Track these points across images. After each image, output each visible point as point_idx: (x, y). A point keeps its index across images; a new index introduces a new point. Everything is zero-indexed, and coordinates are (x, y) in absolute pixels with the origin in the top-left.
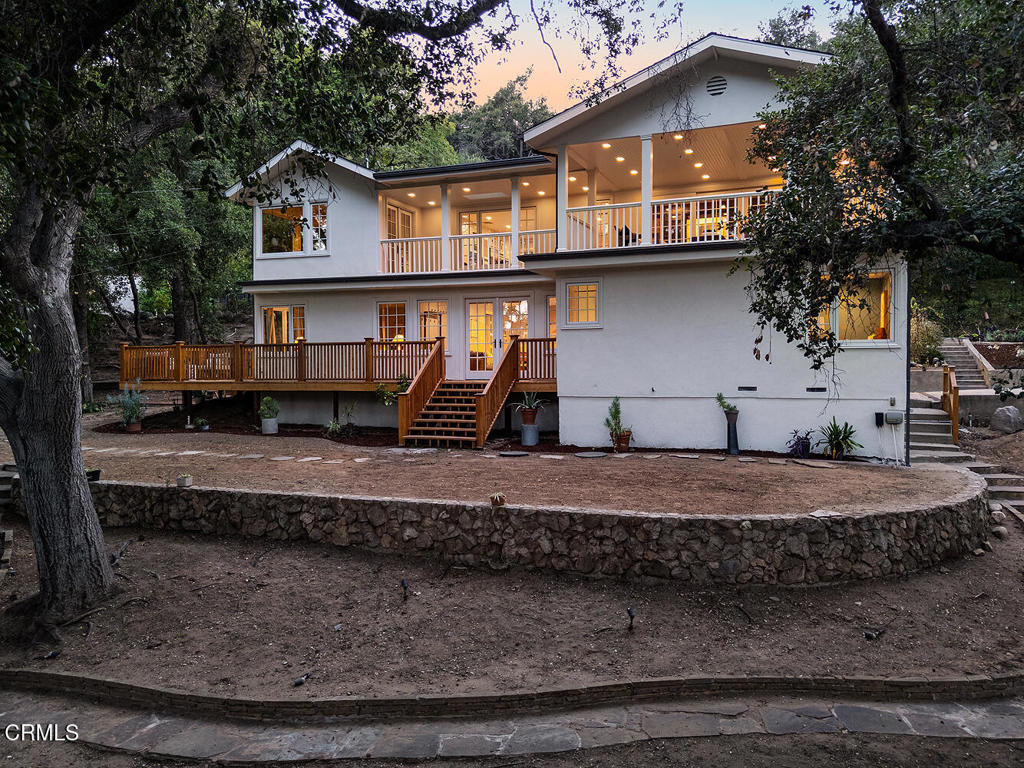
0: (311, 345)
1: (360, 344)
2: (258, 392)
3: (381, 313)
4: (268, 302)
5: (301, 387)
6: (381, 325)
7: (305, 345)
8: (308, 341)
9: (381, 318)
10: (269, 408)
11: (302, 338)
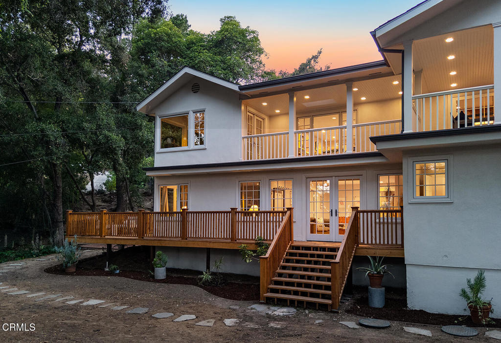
0: (191, 213)
1: (227, 212)
2: (154, 247)
3: (242, 190)
4: (164, 182)
5: (183, 244)
6: (242, 198)
7: (187, 213)
8: (190, 210)
9: (241, 192)
10: (160, 260)
11: (185, 207)
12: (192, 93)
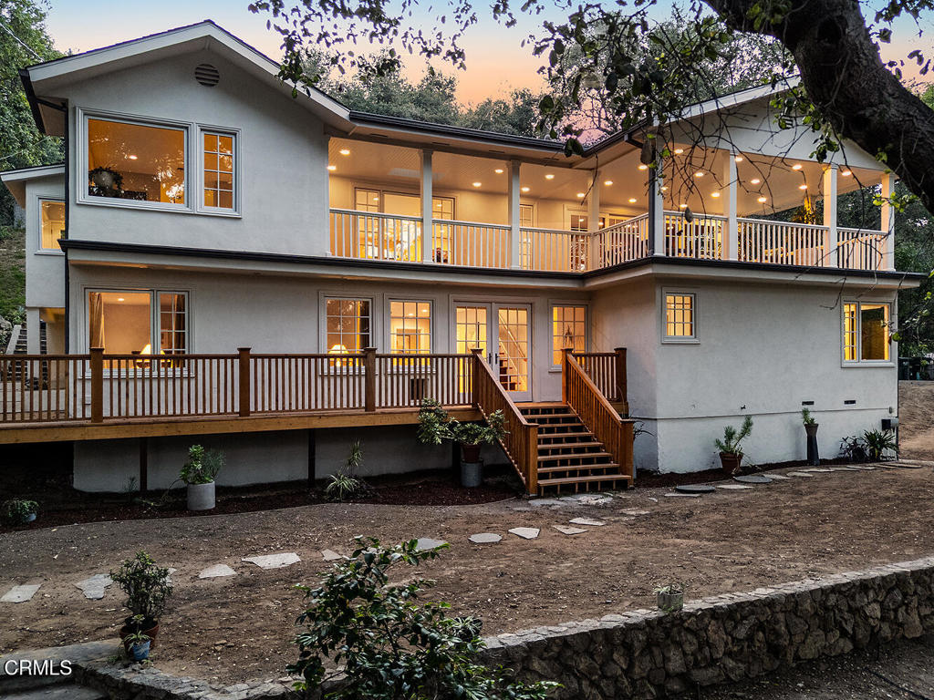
0: (263, 358)
5: (246, 426)
9: (329, 319)
12: (196, 82)
